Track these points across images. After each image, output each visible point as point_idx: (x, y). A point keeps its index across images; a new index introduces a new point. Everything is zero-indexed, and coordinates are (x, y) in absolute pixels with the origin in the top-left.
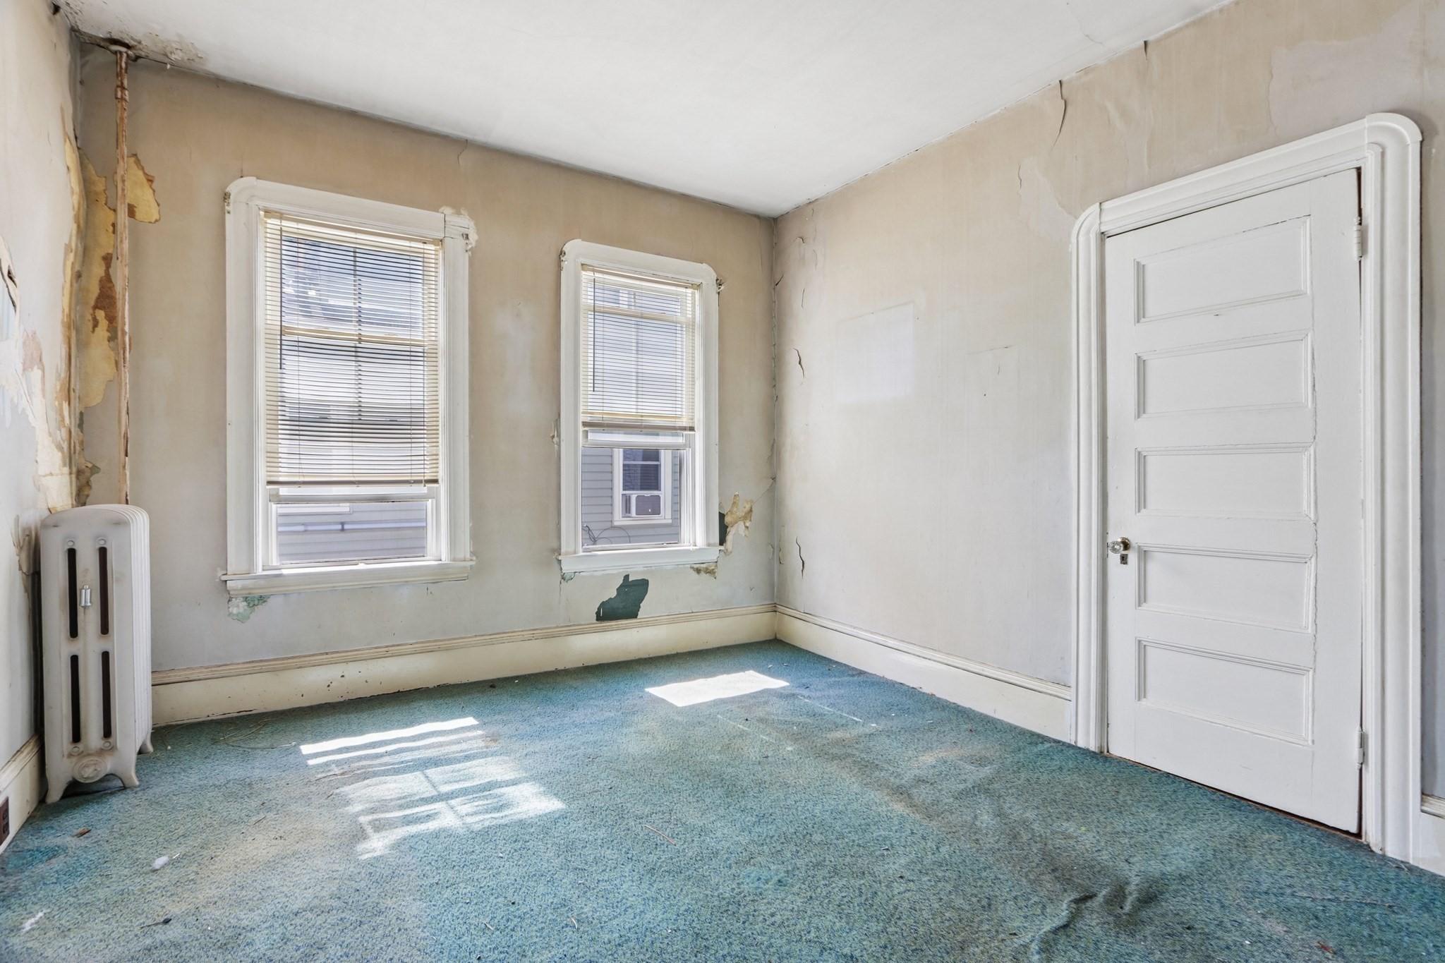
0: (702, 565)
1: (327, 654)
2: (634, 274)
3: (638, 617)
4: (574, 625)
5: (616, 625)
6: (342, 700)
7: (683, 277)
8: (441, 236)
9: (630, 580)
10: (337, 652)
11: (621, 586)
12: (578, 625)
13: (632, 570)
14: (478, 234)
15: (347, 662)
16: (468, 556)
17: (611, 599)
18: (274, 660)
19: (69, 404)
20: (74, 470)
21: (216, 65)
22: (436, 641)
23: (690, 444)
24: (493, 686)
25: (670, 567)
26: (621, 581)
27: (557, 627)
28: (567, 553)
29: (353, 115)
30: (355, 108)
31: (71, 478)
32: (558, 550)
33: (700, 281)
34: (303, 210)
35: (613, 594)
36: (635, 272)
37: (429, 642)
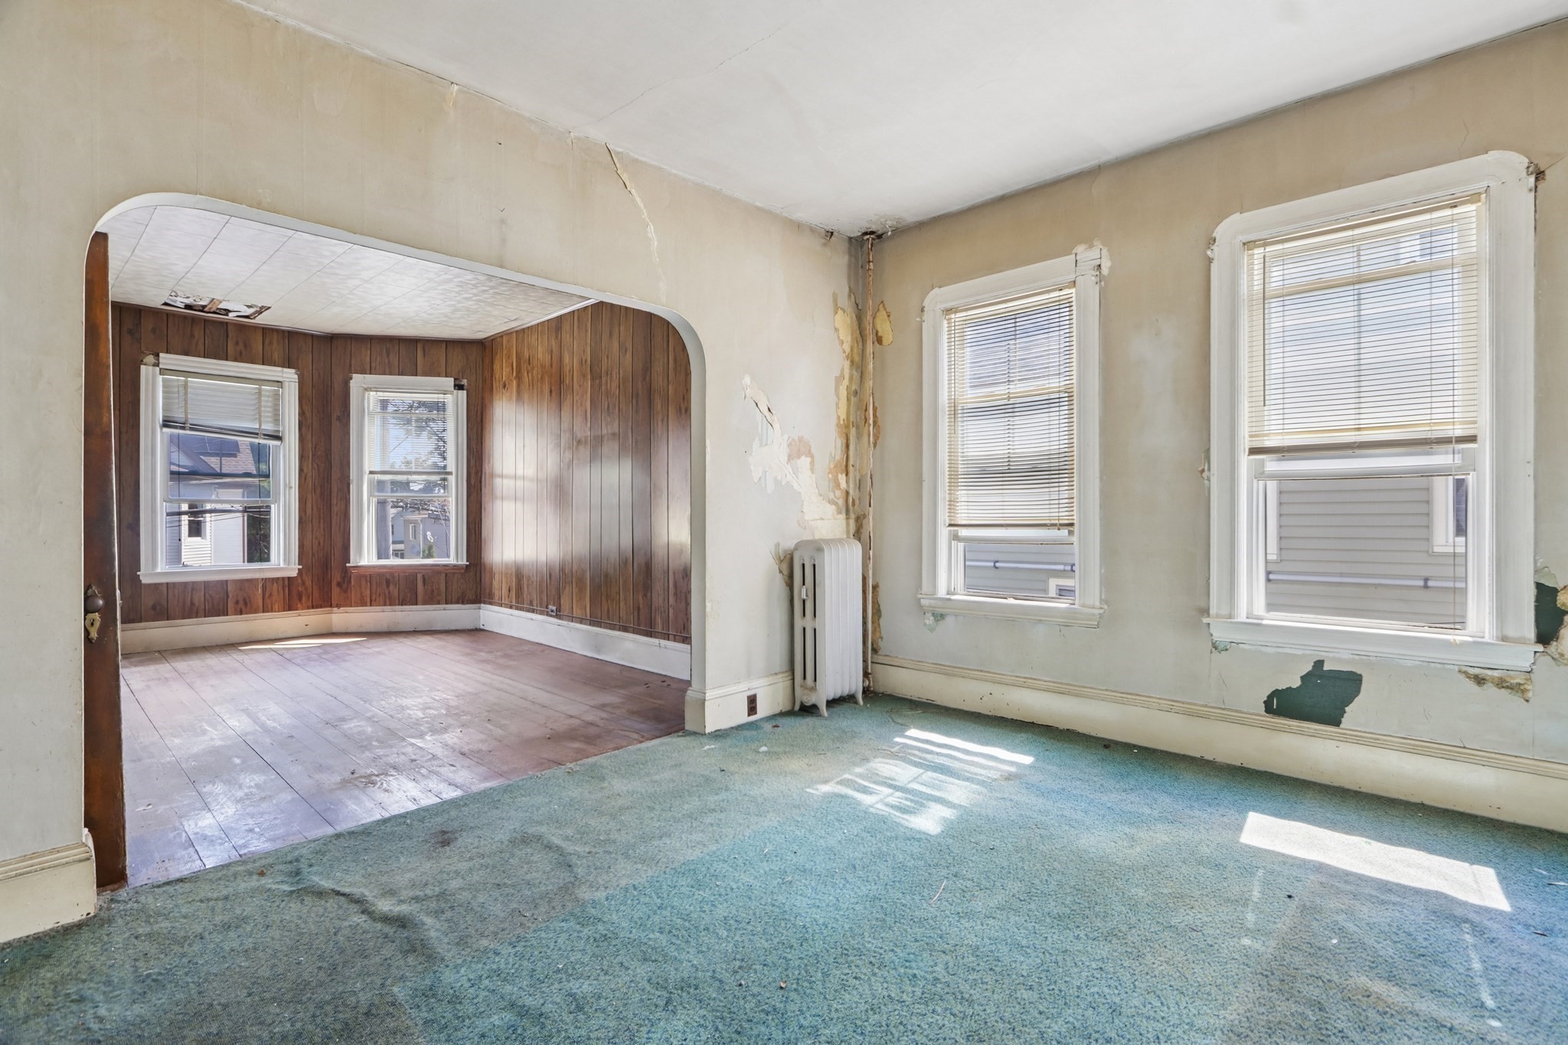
0: (1489, 672)
1: (981, 671)
2: (1338, 224)
3: (1342, 726)
4: (1230, 710)
5: (1298, 726)
6: (990, 714)
7: (1439, 194)
8: (1072, 277)
9: (1326, 668)
10: (989, 672)
11: (1309, 674)
12: (1236, 711)
13: (1331, 655)
14: (1111, 260)
15: (994, 683)
16: (1097, 604)
17: (1289, 689)
18: (949, 666)
19: (847, 475)
20: (853, 516)
21: (910, 218)
22: (1067, 684)
23: (1471, 465)
24: (1106, 747)
25: (1409, 663)
26: (1309, 668)
27: (1206, 706)
28: (1218, 616)
29: (1002, 199)
30: (1000, 193)
31: (848, 524)
32: (1205, 611)
33: (1485, 184)
34: (967, 300)
35: (1296, 683)
36: (1331, 222)
37: (1061, 683)
